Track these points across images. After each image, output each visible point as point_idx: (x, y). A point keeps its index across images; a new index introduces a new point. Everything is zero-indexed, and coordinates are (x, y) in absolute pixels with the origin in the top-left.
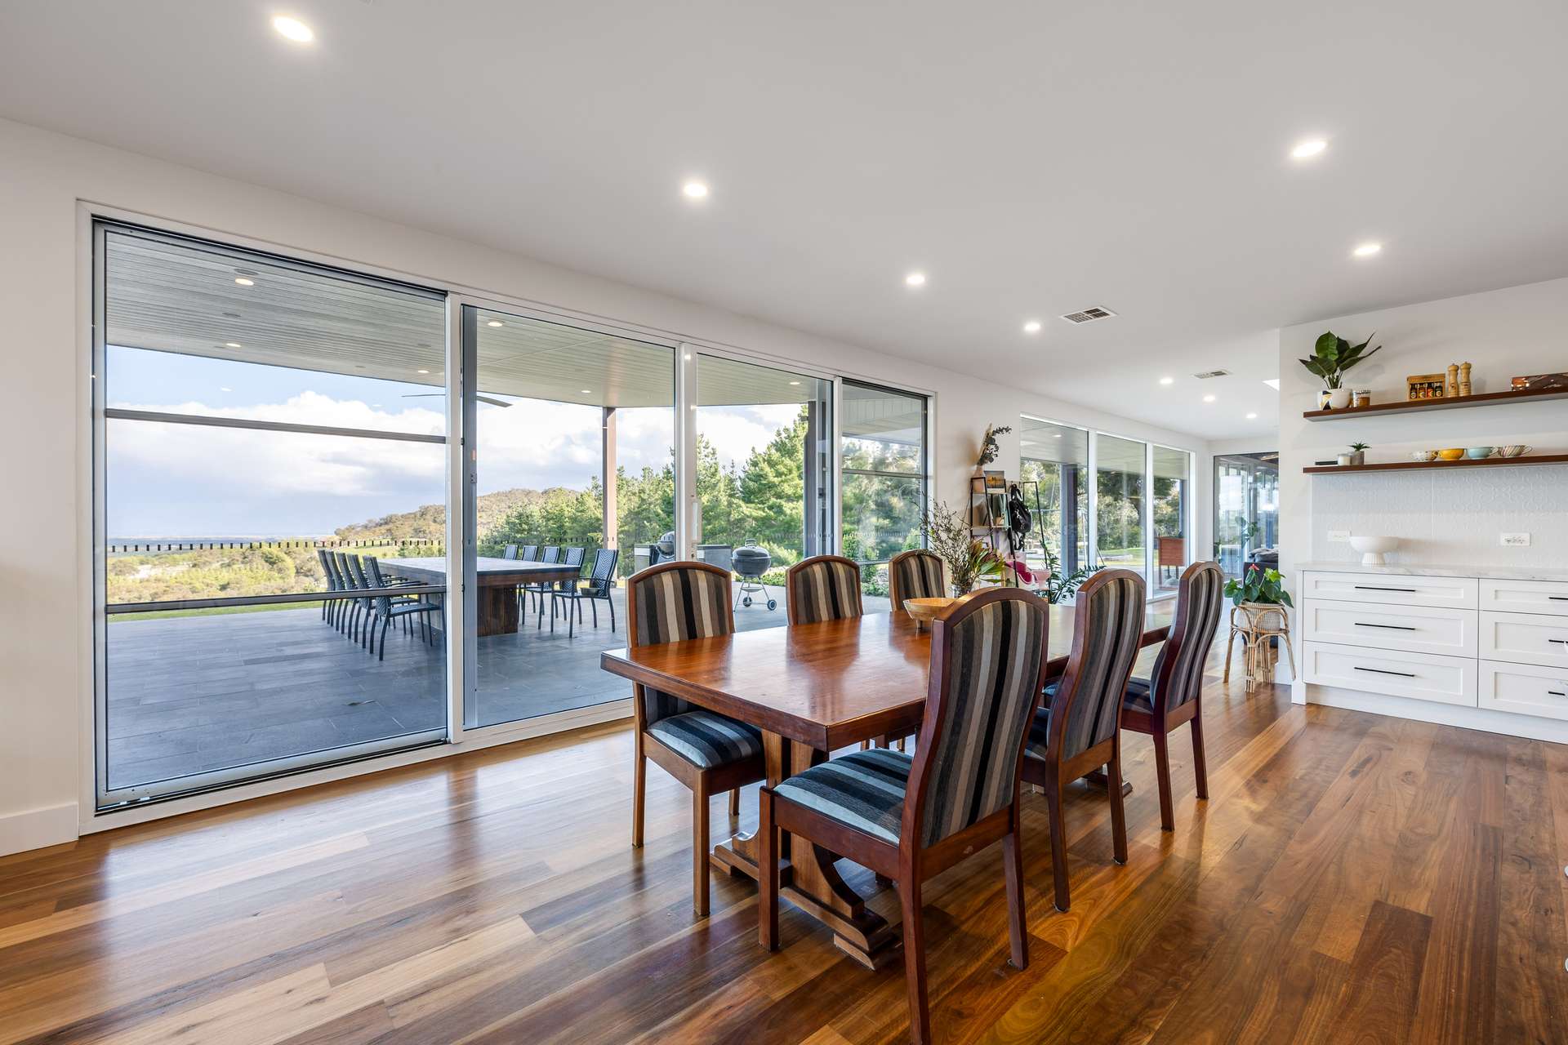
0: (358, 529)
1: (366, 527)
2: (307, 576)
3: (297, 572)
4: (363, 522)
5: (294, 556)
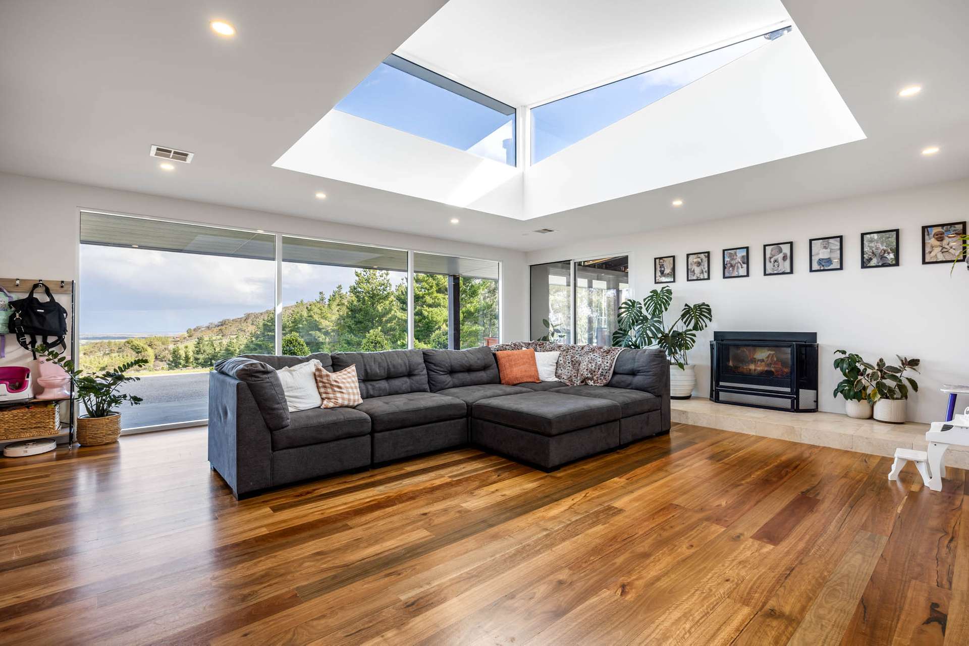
0: (203, 329)
1: (208, 328)
2: (162, 361)
3: (156, 358)
4: (206, 324)
5: (155, 347)
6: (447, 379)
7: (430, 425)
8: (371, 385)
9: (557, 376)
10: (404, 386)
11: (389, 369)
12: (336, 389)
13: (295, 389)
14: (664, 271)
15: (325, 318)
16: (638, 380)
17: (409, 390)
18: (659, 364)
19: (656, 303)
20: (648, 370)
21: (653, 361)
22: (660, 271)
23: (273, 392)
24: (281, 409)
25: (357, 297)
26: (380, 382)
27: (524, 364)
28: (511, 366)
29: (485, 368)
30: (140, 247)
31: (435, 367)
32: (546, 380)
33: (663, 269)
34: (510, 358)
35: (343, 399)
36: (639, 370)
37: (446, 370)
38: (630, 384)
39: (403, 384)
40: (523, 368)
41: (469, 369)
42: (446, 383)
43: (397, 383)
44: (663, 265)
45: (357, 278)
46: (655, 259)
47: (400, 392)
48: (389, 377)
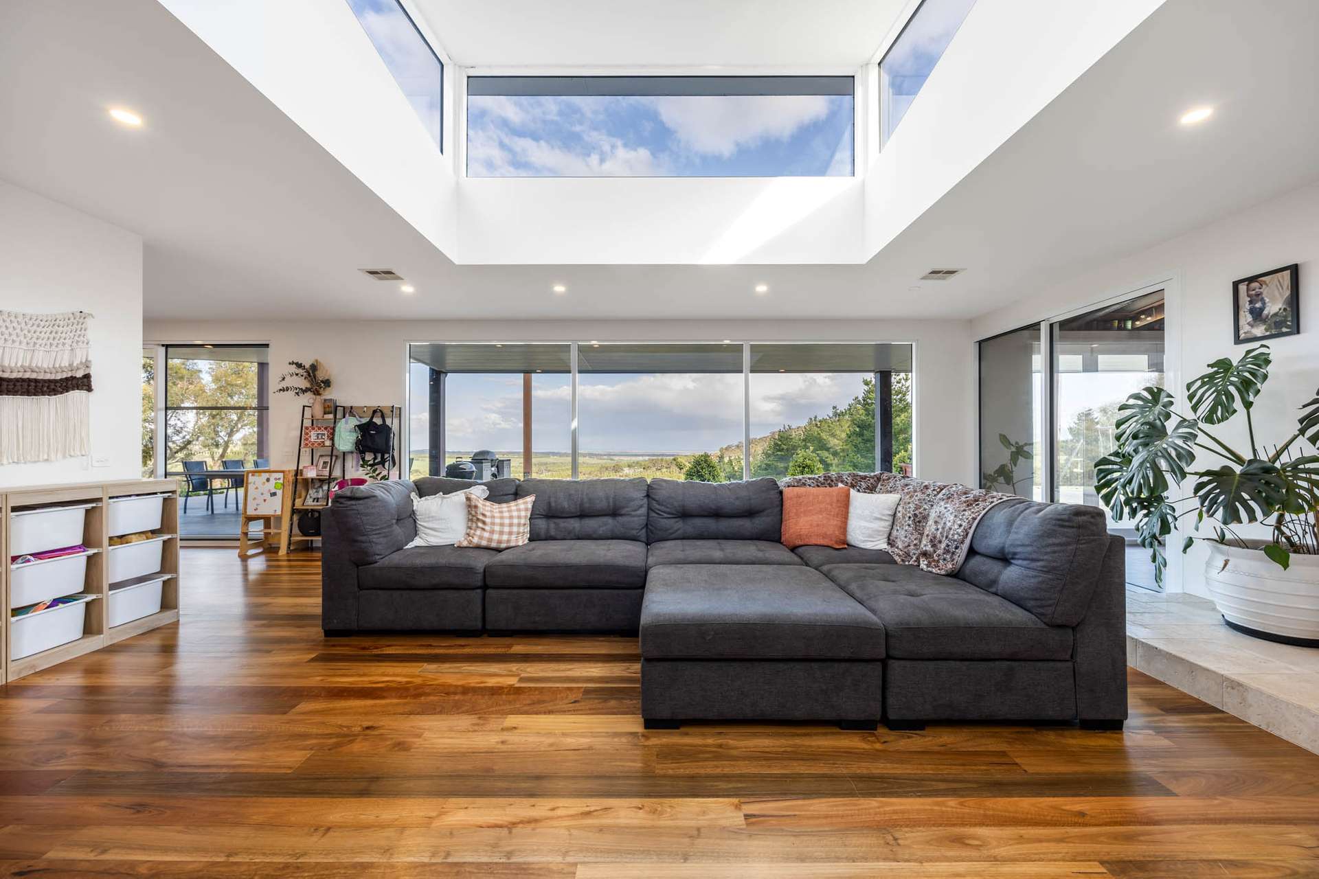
6: (678, 525)
7: (574, 591)
8: (555, 523)
9: (891, 542)
10: (601, 529)
11: (581, 505)
12: (480, 525)
13: (436, 520)
14: (1262, 310)
15: (833, 435)
16: (1011, 575)
17: (609, 535)
18: (1068, 544)
19: (1219, 393)
20: (1034, 556)
21: (1050, 534)
22: (1252, 311)
23: (358, 521)
24: (366, 542)
25: (866, 410)
26: (569, 520)
27: (820, 512)
28: (797, 515)
29: (750, 513)
30: (544, 372)
31: (658, 507)
32: (862, 545)
33: (1258, 305)
34: (801, 500)
35: (481, 538)
36: (1015, 554)
37: (674, 512)
38: (994, 582)
39: (600, 527)
40: (816, 518)
41: (717, 514)
42: (671, 531)
43: (591, 524)
44: (1258, 295)
45: (866, 388)
46: (1236, 285)
47: (594, 536)
48: (582, 515)
